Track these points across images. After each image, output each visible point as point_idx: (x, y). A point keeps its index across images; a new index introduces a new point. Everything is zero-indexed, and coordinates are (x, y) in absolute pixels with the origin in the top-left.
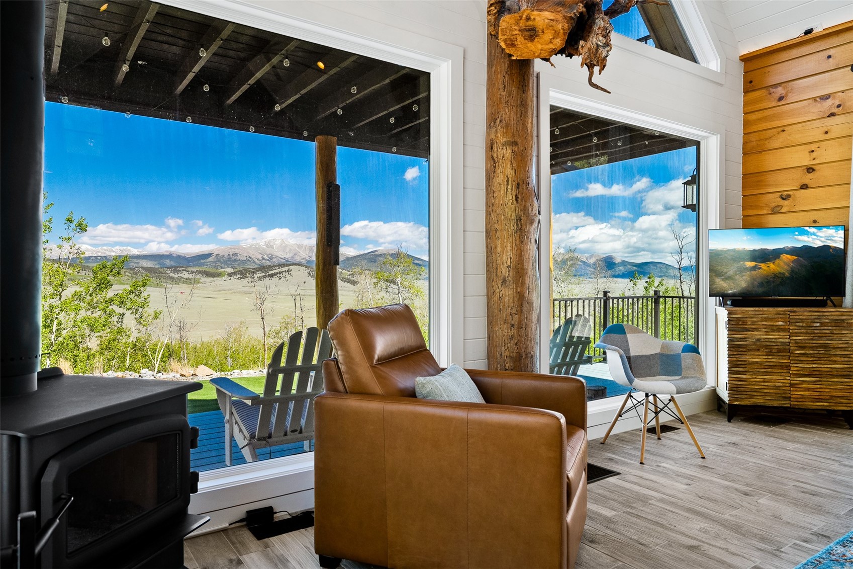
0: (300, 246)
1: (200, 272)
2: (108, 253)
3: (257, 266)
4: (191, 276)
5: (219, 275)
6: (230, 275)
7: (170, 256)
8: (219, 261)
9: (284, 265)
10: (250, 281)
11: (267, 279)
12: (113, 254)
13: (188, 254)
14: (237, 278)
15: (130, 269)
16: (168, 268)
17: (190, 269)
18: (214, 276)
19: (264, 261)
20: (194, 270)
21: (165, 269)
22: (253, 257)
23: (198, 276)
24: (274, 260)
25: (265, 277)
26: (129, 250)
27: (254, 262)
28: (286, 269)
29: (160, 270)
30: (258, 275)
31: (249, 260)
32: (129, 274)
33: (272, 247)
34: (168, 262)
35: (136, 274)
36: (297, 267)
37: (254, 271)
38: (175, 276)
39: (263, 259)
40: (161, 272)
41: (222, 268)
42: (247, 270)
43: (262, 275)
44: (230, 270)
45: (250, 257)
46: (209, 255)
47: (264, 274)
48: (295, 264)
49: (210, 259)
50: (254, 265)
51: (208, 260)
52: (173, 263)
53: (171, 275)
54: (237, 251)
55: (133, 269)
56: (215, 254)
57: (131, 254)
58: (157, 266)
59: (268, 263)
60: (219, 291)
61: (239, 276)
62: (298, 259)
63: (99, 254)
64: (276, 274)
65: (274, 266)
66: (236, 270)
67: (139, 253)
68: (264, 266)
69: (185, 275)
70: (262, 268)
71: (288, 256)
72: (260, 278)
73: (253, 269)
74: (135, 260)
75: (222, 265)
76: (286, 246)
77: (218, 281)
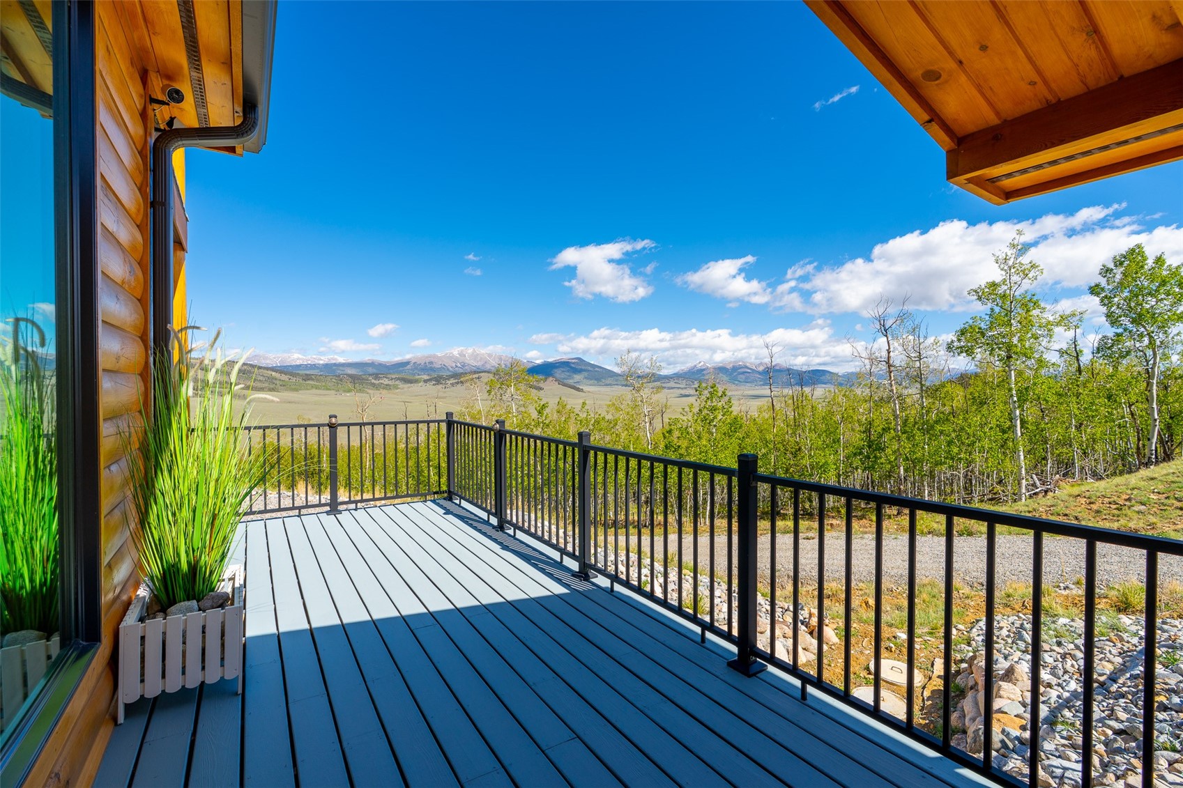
0: (490, 355)
1: (398, 379)
2: (317, 362)
3: (450, 373)
4: (390, 383)
5: (416, 381)
6: (426, 381)
7: (372, 364)
8: (416, 368)
9: (475, 372)
10: (444, 387)
11: (460, 385)
12: (321, 362)
13: (388, 362)
15: (336, 376)
16: (370, 375)
17: (388, 376)
18: (412, 383)
20: (394, 377)
21: (368, 376)
23: (397, 382)
24: (466, 368)
25: (458, 383)
26: (336, 359)
27: (448, 370)
28: (477, 376)
29: (363, 377)
30: (451, 382)
31: (444, 368)
33: (465, 356)
34: (371, 370)
35: (341, 380)
36: (486, 374)
37: (449, 377)
38: (377, 382)
39: (457, 366)
40: (363, 379)
41: (419, 375)
42: (441, 377)
43: (454, 381)
44: (426, 377)
46: (408, 363)
48: (485, 372)
49: (408, 367)
50: (447, 372)
51: (406, 368)
52: (375, 371)
53: (373, 381)
54: (432, 360)
55: (339, 376)
56: (413, 362)
58: (360, 374)
59: (461, 371)
60: (416, 396)
61: (434, 382)
62: (488, 367)
63: (309, 362)
64: (467, 381)
65: (466, 373)
67: (344, 362)
68: (456, 374)
69: (386, 381)
70: (456, 375)
71: (479, 364)
74: (341, 368)
75: (419, 373)
76: (478, 354)
77: (416, 388)
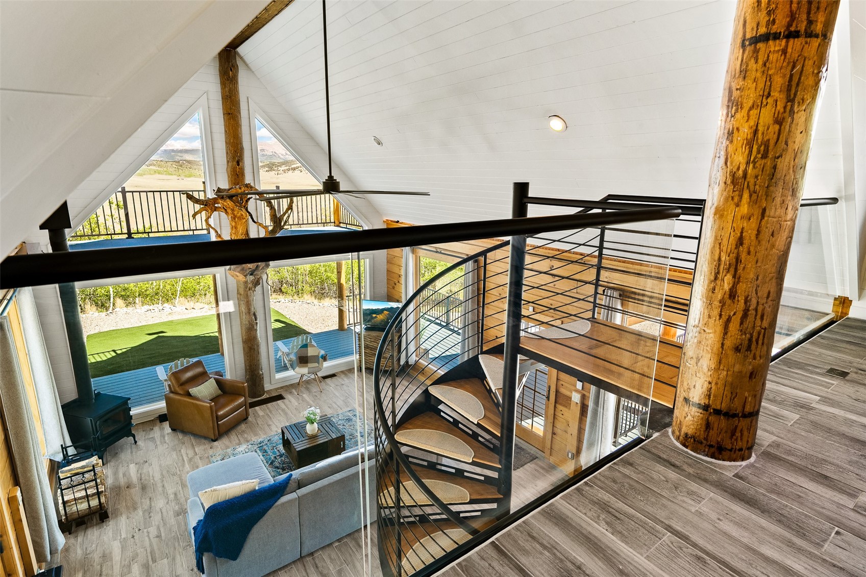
14: (265, 170)
19: (287, 156)
22: (277, 153)
32: (175, 166)
45: (275, 153)
47: (288, 168)
57: (175, 148)
66: (264, 164)
72: (284, 171)
73: (278, 163)
